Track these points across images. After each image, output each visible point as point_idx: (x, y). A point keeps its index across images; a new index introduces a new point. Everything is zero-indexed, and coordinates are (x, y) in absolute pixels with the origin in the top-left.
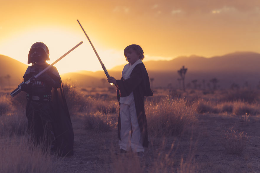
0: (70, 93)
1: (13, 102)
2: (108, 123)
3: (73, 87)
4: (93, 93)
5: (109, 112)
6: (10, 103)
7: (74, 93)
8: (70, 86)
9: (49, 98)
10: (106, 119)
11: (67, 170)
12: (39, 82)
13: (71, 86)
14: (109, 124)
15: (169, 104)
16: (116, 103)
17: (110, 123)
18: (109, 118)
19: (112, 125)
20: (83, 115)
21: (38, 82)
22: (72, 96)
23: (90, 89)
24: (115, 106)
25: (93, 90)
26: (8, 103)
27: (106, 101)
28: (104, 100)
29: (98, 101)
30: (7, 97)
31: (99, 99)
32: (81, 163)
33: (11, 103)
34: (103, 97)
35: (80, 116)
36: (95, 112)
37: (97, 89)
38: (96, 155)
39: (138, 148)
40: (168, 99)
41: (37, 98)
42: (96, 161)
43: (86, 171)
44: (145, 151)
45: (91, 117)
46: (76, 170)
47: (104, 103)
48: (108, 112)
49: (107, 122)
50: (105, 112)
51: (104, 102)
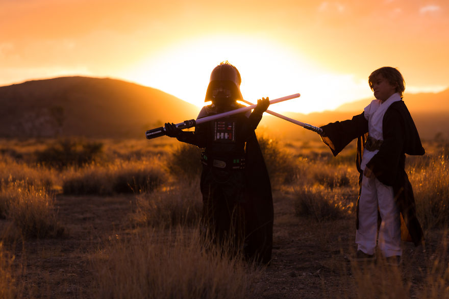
0: (269, 152)
1: (171, 168)
2: (336, 205)
3: (273, 142)
4: (306, 152)
5: (338, 185)
6: (166, 170)
7: (275, 153)
8: (268, 140)
9: (242, 164)
10: (334, 197)
11: (269, 287)
12: (224, 135)
13: (271, 141)
14: (338, 206)
15: (444, 171)
16: (349, 170)
17: (340, 204)
18: (338, 196)
19: (343, 208)
20: (293, 190)
21: (222, 134)
22: (273, 158)
23: (299, 144)
24: (347, 174)
25: (305, 146)
26: (162, 170)
27: (330, 165)
28: (328, 164)
29: (316, 166)
30: (159, 159)
31: (317, 162)
32: (293, 275)
33: (168, 169)
34: (326, 158)
35: (287, 193)
36: (312, 185)
37: (312, 144)
38: (317, 261)
39: (391, 249)
40: (443, 163)
41: (222, 164)
42: (318, 271)
43: (302, 289)
44: (403, 255)
45: (306, 193)
46: (284, 288)
47: (327, 169)
48: (336, 185)
49: (334, 202)
50: (331, 185)
51: (326, 167)
